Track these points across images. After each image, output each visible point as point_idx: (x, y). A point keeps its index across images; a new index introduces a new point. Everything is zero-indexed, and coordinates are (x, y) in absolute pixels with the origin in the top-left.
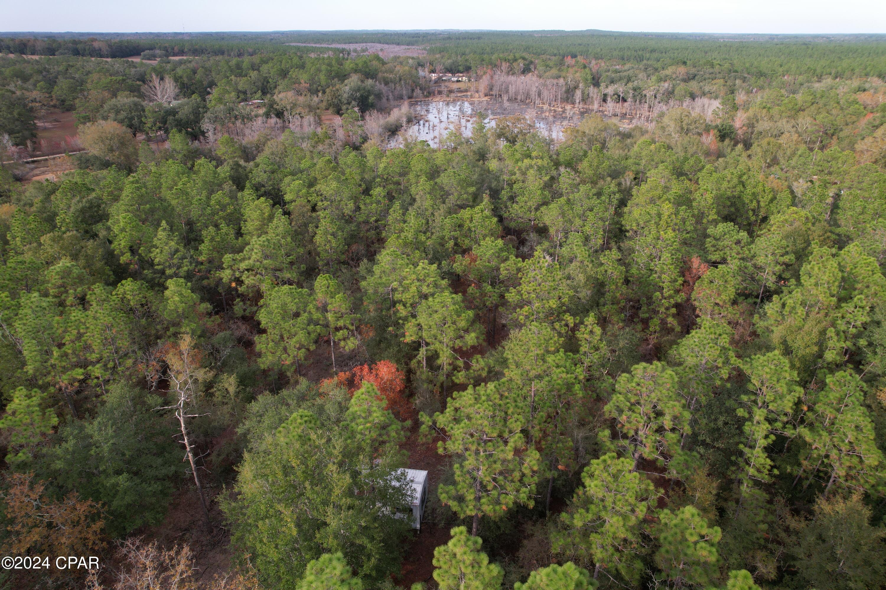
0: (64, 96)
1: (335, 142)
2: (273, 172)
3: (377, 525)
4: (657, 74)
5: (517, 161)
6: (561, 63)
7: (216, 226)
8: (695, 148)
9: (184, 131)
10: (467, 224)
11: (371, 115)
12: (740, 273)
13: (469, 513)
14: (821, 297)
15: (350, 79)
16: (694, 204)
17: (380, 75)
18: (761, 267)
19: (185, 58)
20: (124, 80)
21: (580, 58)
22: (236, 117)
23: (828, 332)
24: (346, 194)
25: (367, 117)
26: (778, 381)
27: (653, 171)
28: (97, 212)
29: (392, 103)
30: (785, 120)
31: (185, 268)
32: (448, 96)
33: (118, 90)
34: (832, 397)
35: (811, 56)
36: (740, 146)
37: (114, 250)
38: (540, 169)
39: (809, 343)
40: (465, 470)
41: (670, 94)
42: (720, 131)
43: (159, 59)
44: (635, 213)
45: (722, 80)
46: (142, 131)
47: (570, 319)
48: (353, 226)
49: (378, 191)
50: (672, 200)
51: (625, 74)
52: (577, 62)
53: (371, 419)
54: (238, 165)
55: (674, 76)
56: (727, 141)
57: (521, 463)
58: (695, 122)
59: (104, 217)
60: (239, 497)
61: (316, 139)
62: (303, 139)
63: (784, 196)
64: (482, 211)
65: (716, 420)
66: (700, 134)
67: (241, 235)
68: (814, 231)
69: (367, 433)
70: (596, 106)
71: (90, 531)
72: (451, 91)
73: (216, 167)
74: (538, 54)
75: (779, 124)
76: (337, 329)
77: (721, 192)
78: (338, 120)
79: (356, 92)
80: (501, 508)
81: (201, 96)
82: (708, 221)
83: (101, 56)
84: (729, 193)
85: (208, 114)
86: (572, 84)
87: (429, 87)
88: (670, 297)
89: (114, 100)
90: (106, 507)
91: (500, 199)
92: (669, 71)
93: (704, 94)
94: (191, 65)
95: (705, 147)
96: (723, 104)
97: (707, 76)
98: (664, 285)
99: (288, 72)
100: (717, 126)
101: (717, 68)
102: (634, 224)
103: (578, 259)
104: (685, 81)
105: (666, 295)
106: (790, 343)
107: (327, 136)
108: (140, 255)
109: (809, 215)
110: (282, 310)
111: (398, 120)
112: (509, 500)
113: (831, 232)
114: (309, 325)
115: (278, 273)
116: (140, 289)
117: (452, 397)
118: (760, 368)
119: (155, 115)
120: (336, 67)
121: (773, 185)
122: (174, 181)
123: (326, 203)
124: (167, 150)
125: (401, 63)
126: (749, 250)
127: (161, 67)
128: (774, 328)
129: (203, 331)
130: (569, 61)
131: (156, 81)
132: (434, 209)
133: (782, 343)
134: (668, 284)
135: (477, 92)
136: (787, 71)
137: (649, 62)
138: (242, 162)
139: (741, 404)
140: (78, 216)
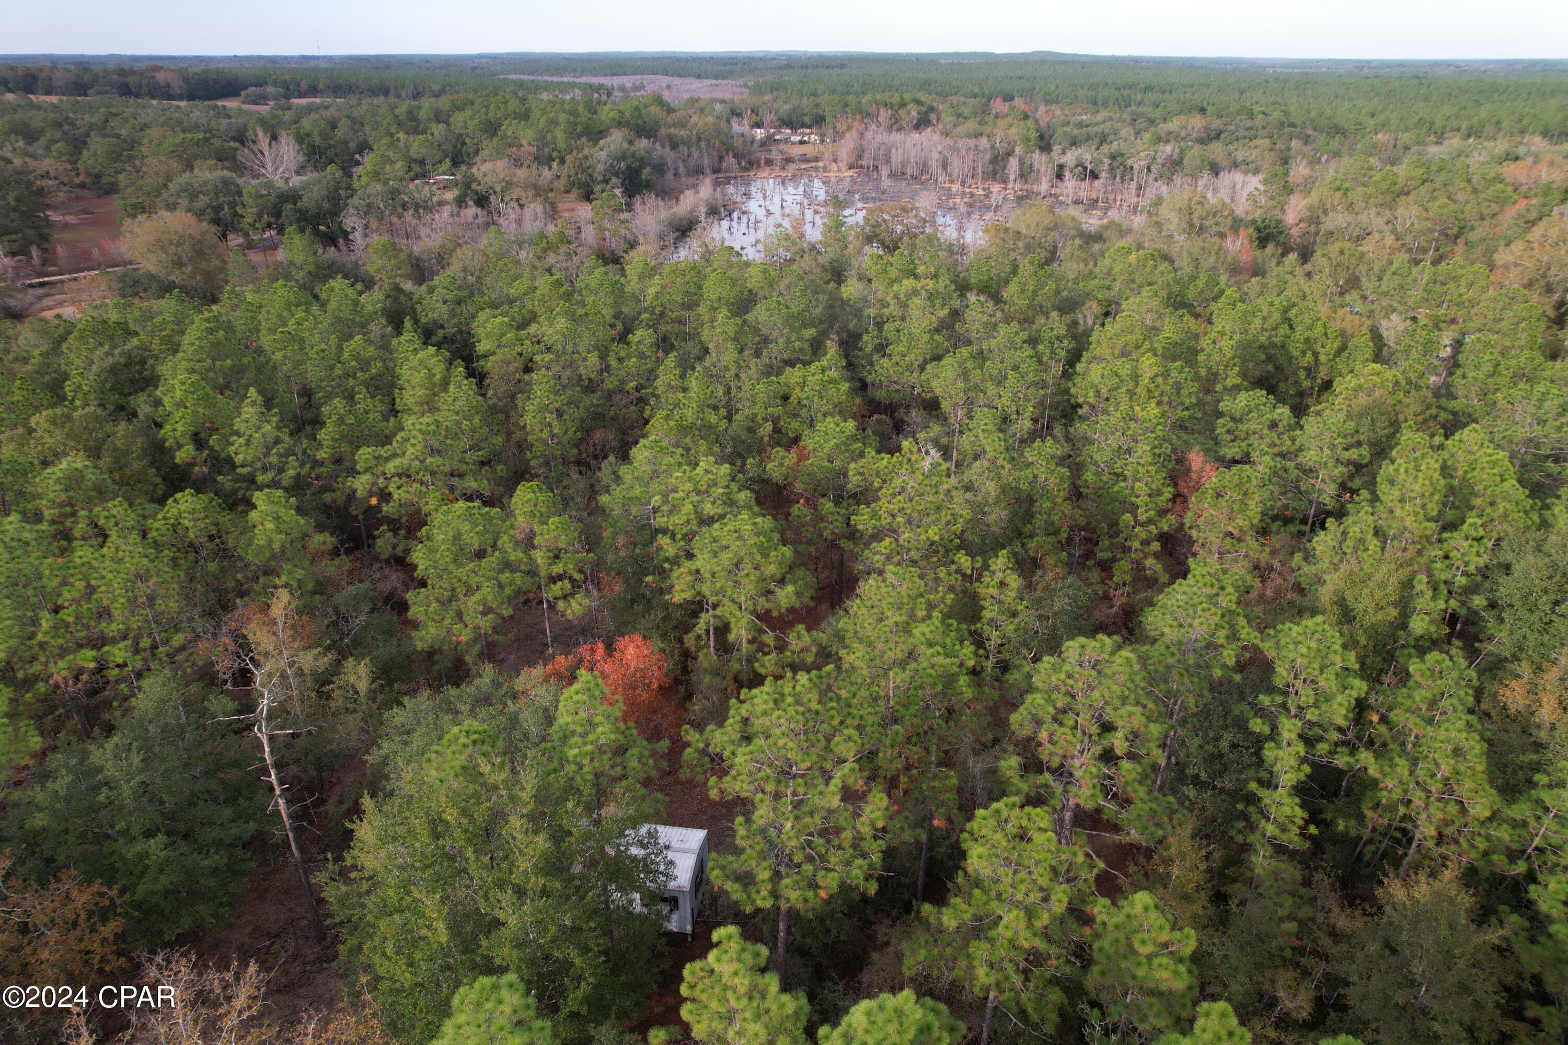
0: (99, 168)
1: (579, 250)
2: (459, 302)
3: (592, 925)
4: (1152, 129)
5: (892, 282)
6: (984, 110)
7: (350, 397)
8: (1212, 259)
9: (309, 231)
10: (796, 393)
11: (644, 203)
12: (1274, 480)
13: (760, 903)
14: (1409, 522)
15: (609, 139)
16: (1201, 358)
17: (663, 131)
18: (1311, 470)
19: (318, 100)
20: (206, 140)
21: (1018, 102)
22: (404, 206)
23: (1415, 583)
24: (585, 342)
25: (638, 206)
26: (1322, 672)
27: (1131, 300)
28: (140, 373)
29: (684, 179)
30: (1373, 211)
31: (291, 472)
32: (783, 168)
33: (196, 156)
34: (1418, 698)
35: (1427, 99)
36: (1293, 257)
37: (164, 440)
38: (931, 296)
39: (1383, 603)
40: (754, 827)
41: (1175, 165)
42: (1259, 230)
43: (272, 103)
44: (1093, 374)
45: (1267, 141)
46: (236, 230)
47: (964, 561)
48: (595, 398)
49: (641, 335)
50: (1160, 352)
51: (1096, 129)
52: (1012, 108)
53: (591, 737)
54: (397, 289)
55: (1183, 134)
56: (1270, 248)
57: (857, 815)
58: (1215, 215)
59: (152, 381)
60: (353, 875)
61: (544, 245)
62: (521, 244)
63: (1362, 343)
64: (823, 371)
65: (1217, 739)
66: (1222, 236)
67: (395, 412)
68: (1408, 406)
69: (586, 761)
70: (1044, 187)
71: (97, 938)
72: (789, 160)
73: (360, 293)
74: (944, 95)
75: (1363, 218)
76: (554, 579)
77: (1250, 337)
78: (585, 211)
79: (619, 161)
80: (816, 895)
81: (343, 168)
82: (1225, 389)
83: (171, 98)
84: (1263, 339)
85: (355, 201)
86: (1001, 147)
87: (750, 153)
88: (1150, 521)
89: (188, 174)
90: (128, 895)
91: (861, 349)
92: (1173, 125)
93: (1235, 165)
94: (328, 114)
95: (1229, 259)
96: (1265, 182)
97: (1241, 133)
98: (1138, 501)
99: (501, 125)
100: (1254, 222)
101: (1259, 120)
102: (1091, 394)
103: (988, 455)
104: (1201, 141)
105: (1142, 518)
106: (1350, 602)
107: (564, 239)
108: (212, 449)
109: (1400, 377)
110: (454, 544)
111: (692, 211)
112: (830, 882)
113: (1439, 407)
114: (501, 572)
115: (455, 481)
116: (206, 509)
117: (738, 698)
118: (1291, 647)
119: (260, 201)
120: (584, 116)
121: (1344, 325)
122: (280, 316)
123: (548, 357)
124: (278, 264)
125: (702, 110)
126: (1293, 440)
127: (275, 117)
128: (1327, 577)
129: (318, 583)
130: (998, 106)
131: (263, 141)
132: (740, 367)
133: (1336, 603)
134: (1146, 499)
135: (835, 161)
136: (1383, 125)
137: (1141, 109)
138: (408, 286)
139: (1260, 712)
140: (106, 381)
